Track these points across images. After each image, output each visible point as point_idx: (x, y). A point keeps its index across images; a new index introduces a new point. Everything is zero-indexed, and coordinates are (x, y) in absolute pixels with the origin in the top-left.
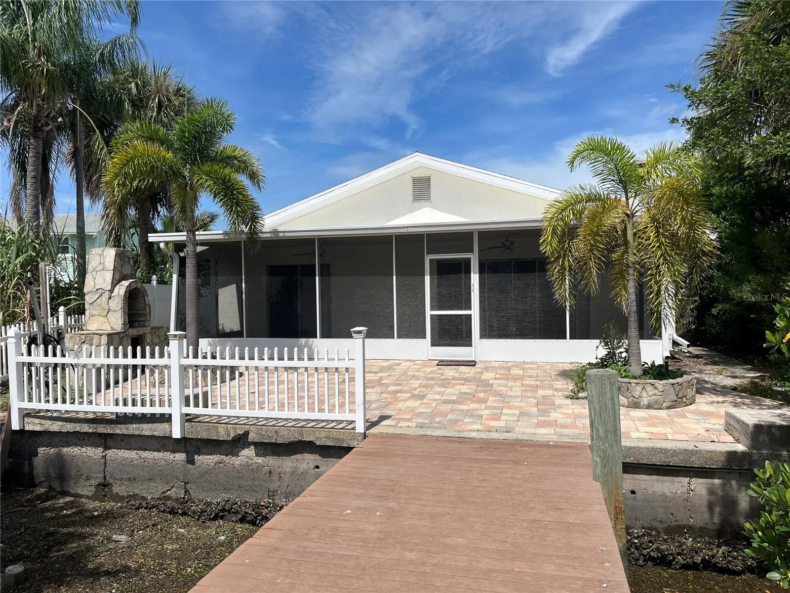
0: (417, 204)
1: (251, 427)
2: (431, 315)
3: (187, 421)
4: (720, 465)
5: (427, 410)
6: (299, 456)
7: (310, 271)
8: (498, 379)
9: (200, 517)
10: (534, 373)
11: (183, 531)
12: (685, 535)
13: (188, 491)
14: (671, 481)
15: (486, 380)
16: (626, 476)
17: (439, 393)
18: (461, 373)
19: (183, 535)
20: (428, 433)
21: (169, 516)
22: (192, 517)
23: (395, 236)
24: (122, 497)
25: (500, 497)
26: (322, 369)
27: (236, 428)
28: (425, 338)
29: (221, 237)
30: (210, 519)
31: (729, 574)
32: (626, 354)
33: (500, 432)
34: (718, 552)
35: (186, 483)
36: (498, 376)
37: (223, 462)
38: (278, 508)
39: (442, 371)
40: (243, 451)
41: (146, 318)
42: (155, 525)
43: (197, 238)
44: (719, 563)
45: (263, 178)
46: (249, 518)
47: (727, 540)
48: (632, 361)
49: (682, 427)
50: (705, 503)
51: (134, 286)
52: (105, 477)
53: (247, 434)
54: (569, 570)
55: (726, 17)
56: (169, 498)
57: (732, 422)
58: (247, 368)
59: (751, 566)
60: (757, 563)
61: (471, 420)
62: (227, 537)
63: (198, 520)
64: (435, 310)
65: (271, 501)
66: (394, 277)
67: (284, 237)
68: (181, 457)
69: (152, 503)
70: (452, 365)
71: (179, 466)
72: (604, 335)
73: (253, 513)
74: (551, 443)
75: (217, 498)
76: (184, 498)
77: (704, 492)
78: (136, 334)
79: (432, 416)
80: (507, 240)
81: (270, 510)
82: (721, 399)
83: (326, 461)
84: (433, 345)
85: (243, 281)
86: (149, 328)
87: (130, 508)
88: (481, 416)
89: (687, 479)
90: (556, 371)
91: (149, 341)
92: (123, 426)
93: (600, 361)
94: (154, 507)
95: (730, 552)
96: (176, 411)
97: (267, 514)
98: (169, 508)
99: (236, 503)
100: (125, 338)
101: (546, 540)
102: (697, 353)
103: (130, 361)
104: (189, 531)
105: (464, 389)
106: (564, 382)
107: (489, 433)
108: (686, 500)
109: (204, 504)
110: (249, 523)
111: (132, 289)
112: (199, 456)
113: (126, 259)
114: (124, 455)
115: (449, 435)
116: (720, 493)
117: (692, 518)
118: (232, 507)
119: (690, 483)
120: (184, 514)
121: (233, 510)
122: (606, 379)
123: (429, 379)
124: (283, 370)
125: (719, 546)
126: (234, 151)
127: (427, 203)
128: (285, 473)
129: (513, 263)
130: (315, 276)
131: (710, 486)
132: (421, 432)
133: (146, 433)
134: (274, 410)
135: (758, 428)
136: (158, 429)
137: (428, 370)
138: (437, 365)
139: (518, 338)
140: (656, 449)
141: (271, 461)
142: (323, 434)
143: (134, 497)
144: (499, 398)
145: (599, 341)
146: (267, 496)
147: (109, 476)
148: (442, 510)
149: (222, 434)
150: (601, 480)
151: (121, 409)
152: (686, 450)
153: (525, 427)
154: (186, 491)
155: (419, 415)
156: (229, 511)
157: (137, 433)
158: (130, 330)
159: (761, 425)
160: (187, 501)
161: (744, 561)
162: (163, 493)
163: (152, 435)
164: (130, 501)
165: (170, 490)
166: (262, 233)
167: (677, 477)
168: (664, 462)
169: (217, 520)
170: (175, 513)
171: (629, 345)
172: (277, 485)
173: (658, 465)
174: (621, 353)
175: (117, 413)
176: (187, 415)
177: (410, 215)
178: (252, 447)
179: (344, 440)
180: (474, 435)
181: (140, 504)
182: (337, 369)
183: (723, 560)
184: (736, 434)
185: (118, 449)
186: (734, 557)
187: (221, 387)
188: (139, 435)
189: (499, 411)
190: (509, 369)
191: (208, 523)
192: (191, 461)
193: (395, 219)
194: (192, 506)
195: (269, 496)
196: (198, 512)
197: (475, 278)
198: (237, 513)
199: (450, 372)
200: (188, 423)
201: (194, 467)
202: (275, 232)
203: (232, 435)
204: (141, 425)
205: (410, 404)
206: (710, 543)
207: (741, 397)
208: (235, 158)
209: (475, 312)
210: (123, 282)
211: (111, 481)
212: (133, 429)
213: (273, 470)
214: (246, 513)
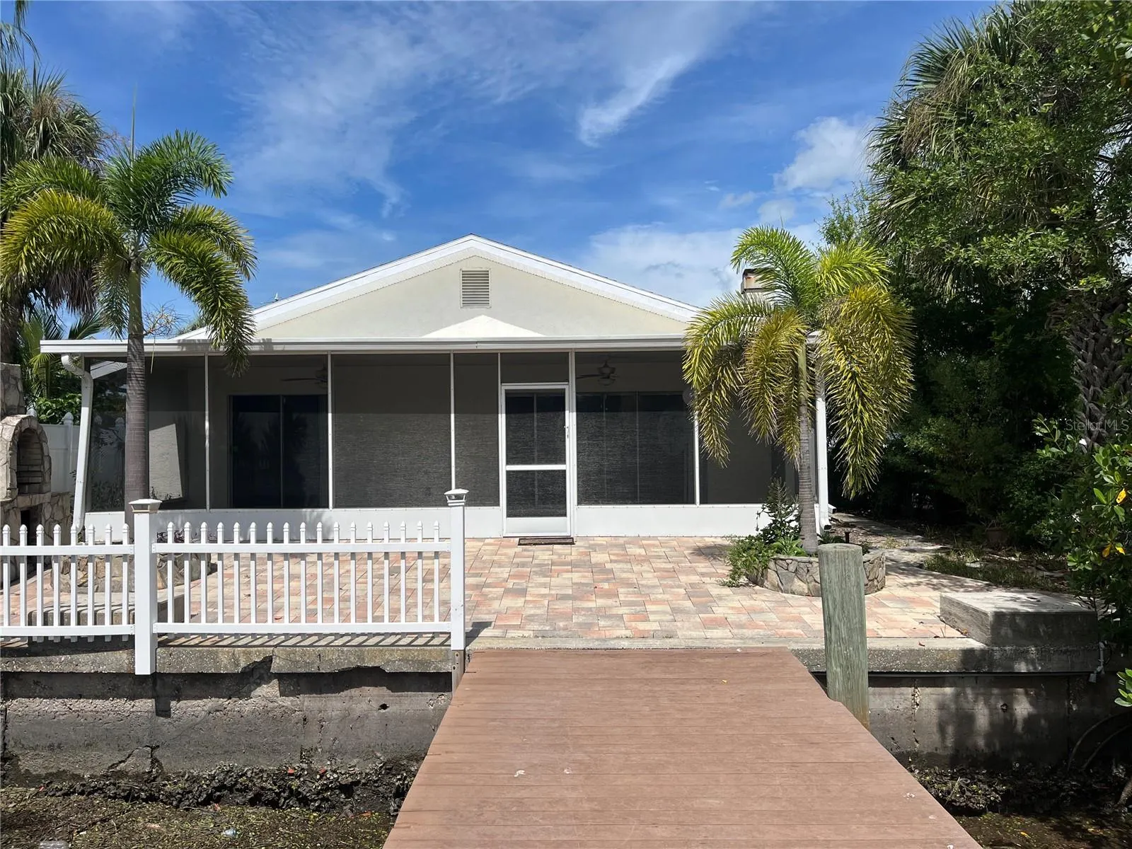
0: (469, 310)
1: (276, 650)
2: (508, 472)
3: (161, 644)
4: (954, 668)
5: (538, 612)
6: (354, 692)
7: (317, 405)
8: (616, 561)
9: (180, 801)
10: (661, 551)
11: (157, 826)
12: (909, 765)
13: (158, 761)
14: (890, 694)
15: (600, 564)
16: (871, 689)
17: (544, 585)
18: (560, 555)
19: (160, 834)
20: (559, 645)
21: (124, 803)
22: (165, 803)
23: (454, 354)
24: (39, 776)
25: (722, 732)
26: (345, 554)
27: (250, 653)
28: (498, 505)
29: (175, 349)
30: (198, 804)
31: (968, 815)
32: (797, 524)
33: (658, 638)
34: (953, 785)
35: (153, 749)
36: (613, 558)
37: (222, 708)
38: (318, 777)
39: (531, 553)
40: (258, 689)
41: (44, 480)
42: (105, 821)
43: (147, 349)
44: (956, 802)
45: (254, 260)
46: (270, 796)
47: (963, 769)
48: (806, 531)
49: (891, 620)
50: (935, 721)
51: (26, 425)
52: (5, 744)
53: (268, 660)
54: (890, 831)
55: (907, 82)
56: (122, 774)
57: (954, 610)
58: (220, 556)
59: (994, 801)
60: (1002, 796)
61: (609, 623)
62: (237, 831)
63: (177, 807)
64: (514, 464)
65: (305, 766)
66: (453, 416)
67: (283, 351)
68: (146, 705)
69: (93, 785)
70: (541, 544)
71: (141, 720)
72: (770, 498)
73: (274, 788)
74: (738, 650)
75: (209, 769)
76: (149, 772)
77: (933, 706)
78: (29, 504)
79: (550, 618)
80: (606, 366)
81: (304, 781)
82: (912, 580)
83: (399, 696)
84: (509, 515)
85: (207, 418)
86: (48, 494)
87: (53, 796)
88: (621, 617)
89: (911, 690)
90: (688, 548)
91: (47, 516)
92: (41, 659)
93: (762, 533)
94: (95, 790)
95: (967, 785)
96: (143, 631)
97: (299, 787)
98: (124, 791)
99: (244, 774)
100: (11, 511)
101: (829, 791)
102: (845, 520)
103: (23, 550)
104: (168, 827)
105: (576, 577)
106: (708, 564)
107: (644, 640)
108: (910, 718)
109: (187, 780)
110: (266, 805)
111: (23, 429)
112: (179, 701)
113: (13, 381)
114: (41, 706)
115: (591, 646)
116: (953, 706)
117: (917, 742)
118: (237, 782)
119: (914, 695)
120: (151, 798)
121: (238, 786)
122: (850, 557)
123: (518, 565)
124: (282, 558)
125: (953, 778)
126: (209, 215)
127: (483, 309)
128: (330, 720)
129: (605, 396)
130: (327, 412)
131: (940, 697)
132: (547, 644)
133: (85, 670)
134: (300, 621)
135: (999, 616)
136: (109, 662)
137: (511, 552)
138: (520, 544)
139: (631, 504)
140: (875, 651)
141: (308, 703)
142: (397, 656)
143: (60, 775)
144: (632, 589)
145: (761, 505)
146: (298, 758)
147: (12, 743)
148: (656, 758)
149: (224, 663)
150: (843, 698)
151: (39, 631)
152: (911, 651)
153: (689, 629)
154: (155, 761)
155: (531, 618)
156: (231, 789)
157: (67, 669)
158: (20, 498)
159: (1002, 612)
160: (155, 778)
161: (986, 795)
162: (111, 767)
163: (96, 672)
164: (51, 783)
165: (124, 762)
166: (252, 344)
167: (898, 687)
168: (884, 668)
169: (210, 804)
170: (134, 799)
171: (801, 512)
172: (316, 740)
173: (877, 673)
174: (791, 521)
175: (30, 638)
176: (160, 635)
177: (459, 324)
178: (275, 681)
179: (429, 663)
180: (625, 644)
181: (71, 787)
182: (370, 554)
183: (960, 797)
184: (962, 626)
185: (29, 697)
186: (974, 791)
187: (190, 588)
188: (72, 673)
189: (642, 608)
190: (623, 547)
191: (197, 811)
192: (163, 711)
193: (437, 329)
194: (164, 785)
195: (301, 758)
196: (178, 793)
197: (571, 419)
198: (245, 789)
199: (543, 554)
200: (163, 649)
201: (169, 720)
202: (268, 343)
203: (243, 664)
204: (75, 657)
205: (509, 602)
206: (941, 774)
207: (936, 577)
208: (211, 225)
209: (570, 467)
210: (8, 418)
211: (16, 751)
212: (60, 663)
213: (309, 718)
214: (262, 788)
